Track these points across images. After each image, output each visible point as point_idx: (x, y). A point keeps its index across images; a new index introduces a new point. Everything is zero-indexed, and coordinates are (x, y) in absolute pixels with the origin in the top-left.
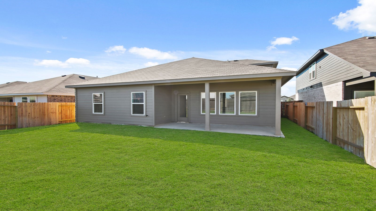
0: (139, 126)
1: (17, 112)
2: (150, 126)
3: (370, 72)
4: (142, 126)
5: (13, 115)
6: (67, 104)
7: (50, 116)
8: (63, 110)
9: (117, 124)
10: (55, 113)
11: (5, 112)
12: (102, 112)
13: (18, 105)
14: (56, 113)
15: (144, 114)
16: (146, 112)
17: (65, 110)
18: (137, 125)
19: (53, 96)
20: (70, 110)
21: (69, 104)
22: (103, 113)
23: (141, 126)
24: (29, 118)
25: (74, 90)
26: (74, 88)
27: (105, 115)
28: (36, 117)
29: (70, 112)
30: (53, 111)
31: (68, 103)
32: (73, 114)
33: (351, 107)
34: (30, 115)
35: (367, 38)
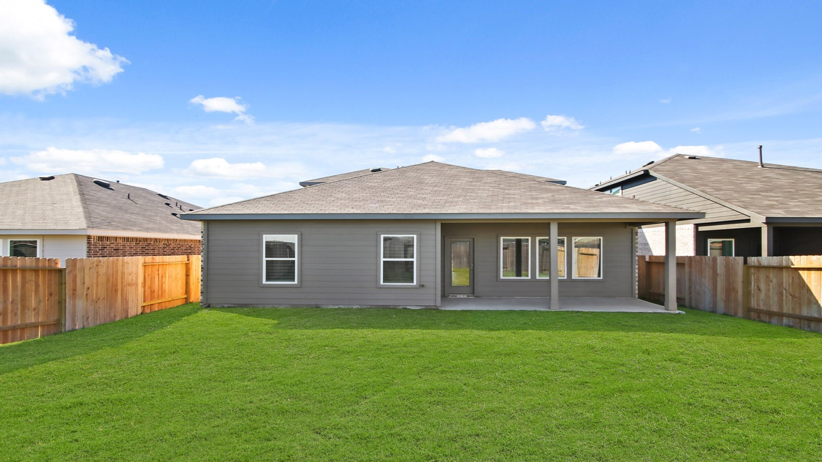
0: (401, 307)
1: (63, 286)
2: (429, 308)
3: (765, 217)
4: (408, 307)
5: (53, 295)
6: (154, 261)
7: (126, 294)
8: (148, 275)
9: (339, 306)
10: (135, 284)
11: (37, 286)
12: (293, 280)
13: (67, 267)
14: (137, 285)
15: (415, 283)
16: (419, 276)
17: (150, 276)
18: (393, 306)
19: (101, 238)
20: (160, 276)
21: (158, 261)
22: (296, 282)
23: (406, 308)
24: (87, 300)
25: (200, 225)
26: (200, 220)
27: (301, 287)
28: (101, 299)
29: (160, 282)
30: (132, 280)
31: (158, 259)
32: (164, 285)
33: (792, 266)
34: (90, 291)
35: (688, 157)
